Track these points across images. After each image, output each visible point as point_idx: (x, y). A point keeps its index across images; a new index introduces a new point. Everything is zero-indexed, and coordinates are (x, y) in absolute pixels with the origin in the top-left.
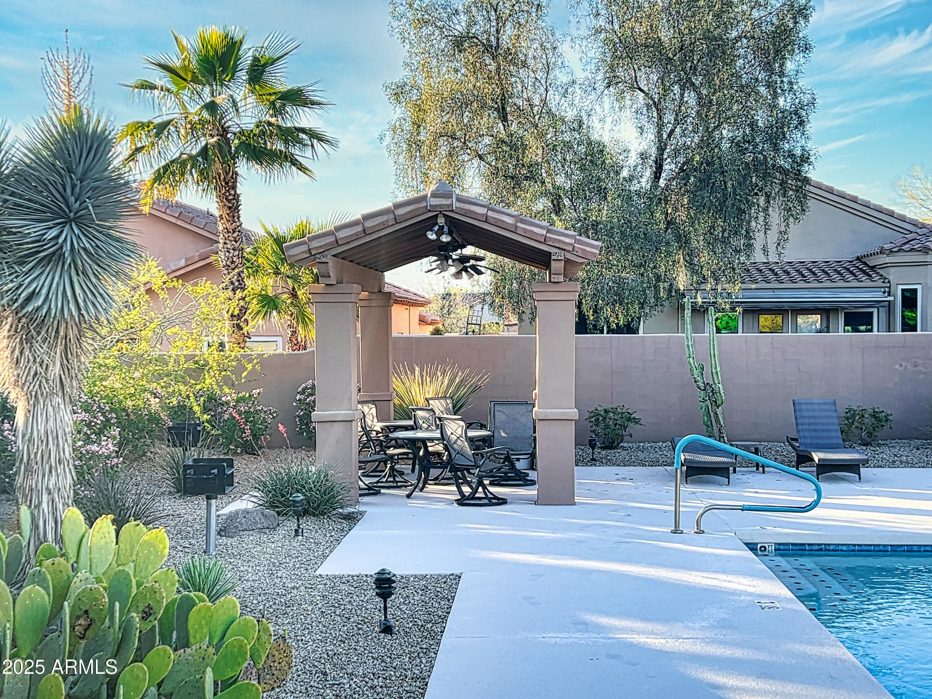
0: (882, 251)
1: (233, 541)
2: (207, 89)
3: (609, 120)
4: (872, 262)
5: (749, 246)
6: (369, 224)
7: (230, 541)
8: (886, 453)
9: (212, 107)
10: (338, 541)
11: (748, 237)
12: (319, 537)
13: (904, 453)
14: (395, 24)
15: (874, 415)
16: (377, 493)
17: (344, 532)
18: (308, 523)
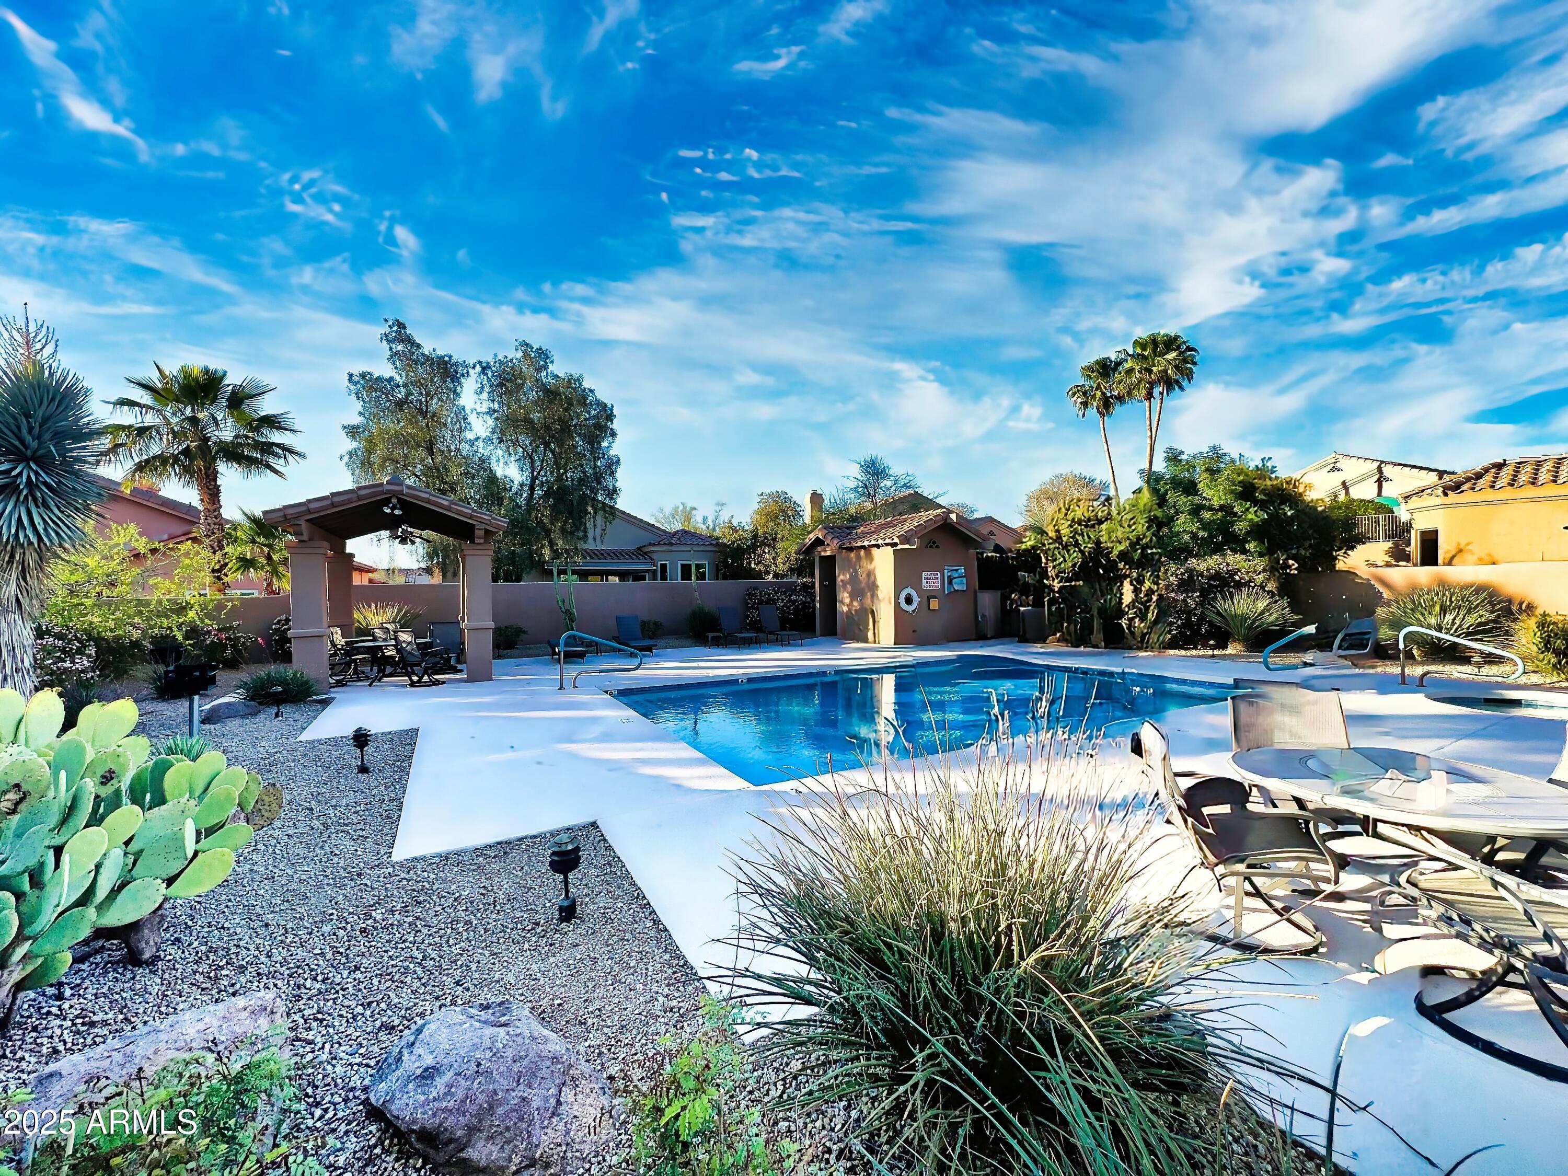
0: (650, 544)
1: (218, 726)
2: (189, 409)
3: (502, 461)
4: (646, 550)
5: (585, 537)
6: (336, 499)
7: (212, 727)
8: (662, 642)
9: (194, 420)
10: (315, 718)
11: (585, 531)
12: (297, 716)
13: (671, 642)
14: (353, 387)
15: (655, 623)
16: (343, 685)
17: (319, 712)
18: (286, 709)
